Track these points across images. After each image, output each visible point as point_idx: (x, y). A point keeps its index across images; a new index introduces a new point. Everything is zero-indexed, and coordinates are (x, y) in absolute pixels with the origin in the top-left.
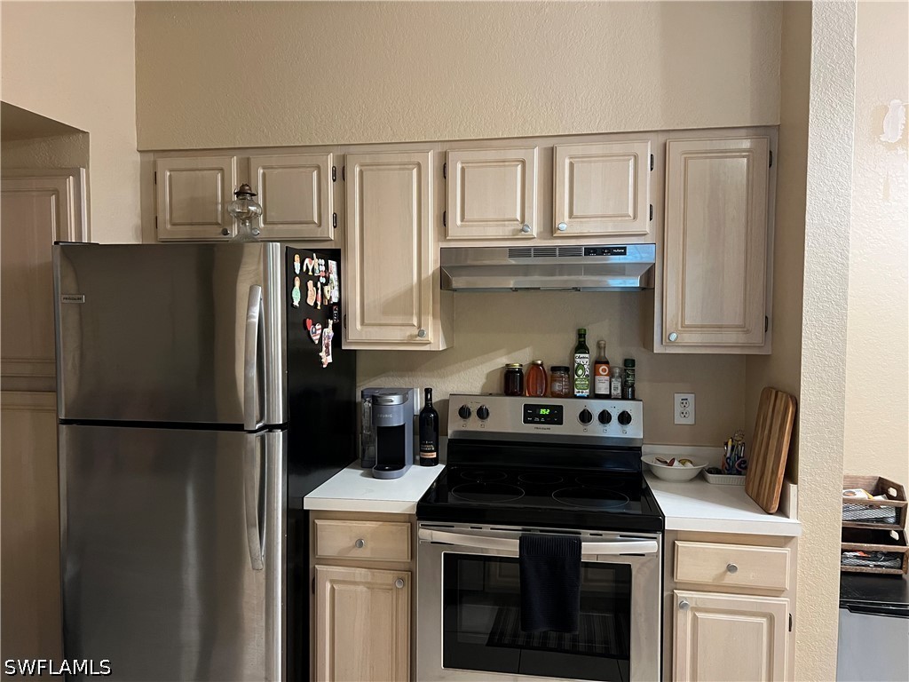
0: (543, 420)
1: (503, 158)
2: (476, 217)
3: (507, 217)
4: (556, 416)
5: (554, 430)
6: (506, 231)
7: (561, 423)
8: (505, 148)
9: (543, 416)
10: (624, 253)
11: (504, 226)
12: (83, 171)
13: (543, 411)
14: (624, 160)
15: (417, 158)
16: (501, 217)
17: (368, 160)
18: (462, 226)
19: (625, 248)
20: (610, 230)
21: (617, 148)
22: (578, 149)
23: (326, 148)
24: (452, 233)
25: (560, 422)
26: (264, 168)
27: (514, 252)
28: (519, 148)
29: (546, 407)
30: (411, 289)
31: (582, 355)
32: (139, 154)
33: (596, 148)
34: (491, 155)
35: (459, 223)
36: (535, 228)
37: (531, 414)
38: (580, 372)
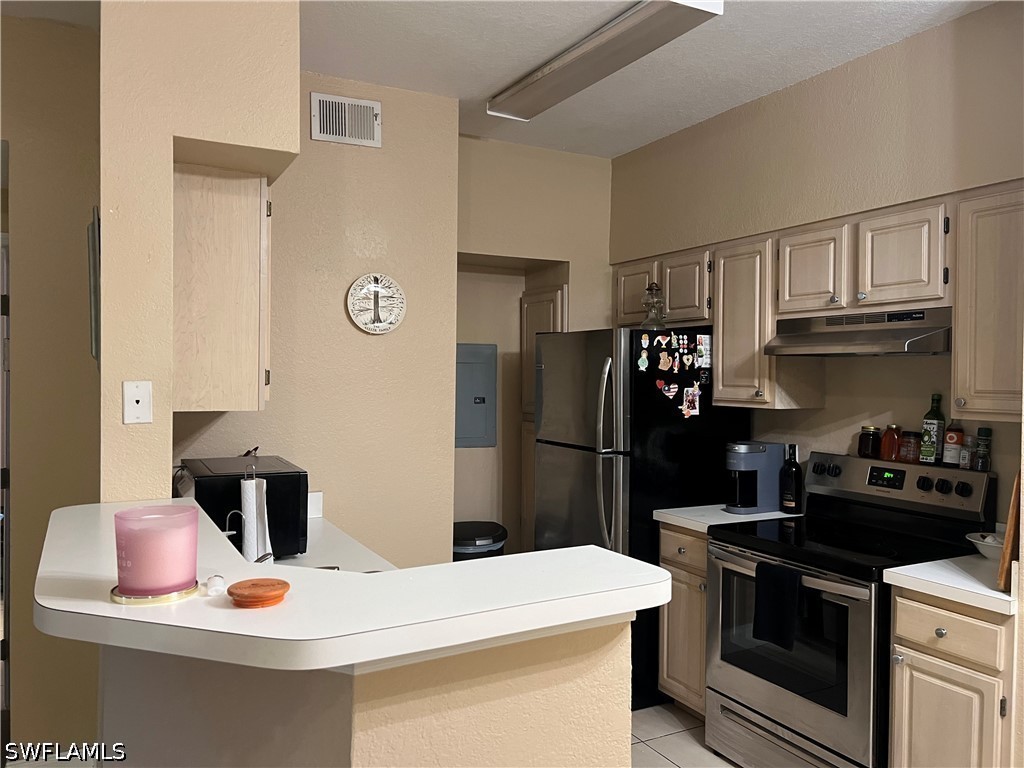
0: (885, 483)
1: (819, 238)
2: (800, 292)
3: (822, 290)
4: (898, 481)
5: (894, 494)
6: (820, 303)
7: (901, 489)
8: (820, 230)
9: (889, 479)
10: (922, 318)
11: (820, 298)
12: (565, 286)
13: (887, 475)
14: (918, 227)
15: (758, 247)
16: (817, 291)
17: (728, 254)
18: (789, 301)
19: (923, 313)
20: (905, 296)
21: (911, 216)
22: (877, 223)
23: (705, 247)
24: (783, 307)
25: (900, 487)
26: (670, 268)
27: (831, 321)
28: (832, 227)
29: (889, 471)
30: (754, 355)
31: (929, 421)
32: (611, 267)
33: (893, 220)
34: (810, 237)
35: (787, 298)
36: (844, 300)
37: (876, 477)
38: (926, 438)
